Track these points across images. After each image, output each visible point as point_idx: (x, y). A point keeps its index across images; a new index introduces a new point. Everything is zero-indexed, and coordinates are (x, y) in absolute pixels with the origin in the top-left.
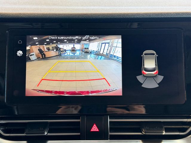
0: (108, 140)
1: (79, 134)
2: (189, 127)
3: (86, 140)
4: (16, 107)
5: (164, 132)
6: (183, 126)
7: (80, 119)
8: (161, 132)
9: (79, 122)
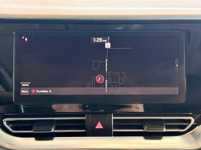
0: (112, 136)
1: (84, 131)
2: (188, 125)
3: (91, 136)
4: (22, 105)
5: (165, 129)
6: (183, 124)
7: (85, 117)
8: (162, 129)
9: (84, 120)
